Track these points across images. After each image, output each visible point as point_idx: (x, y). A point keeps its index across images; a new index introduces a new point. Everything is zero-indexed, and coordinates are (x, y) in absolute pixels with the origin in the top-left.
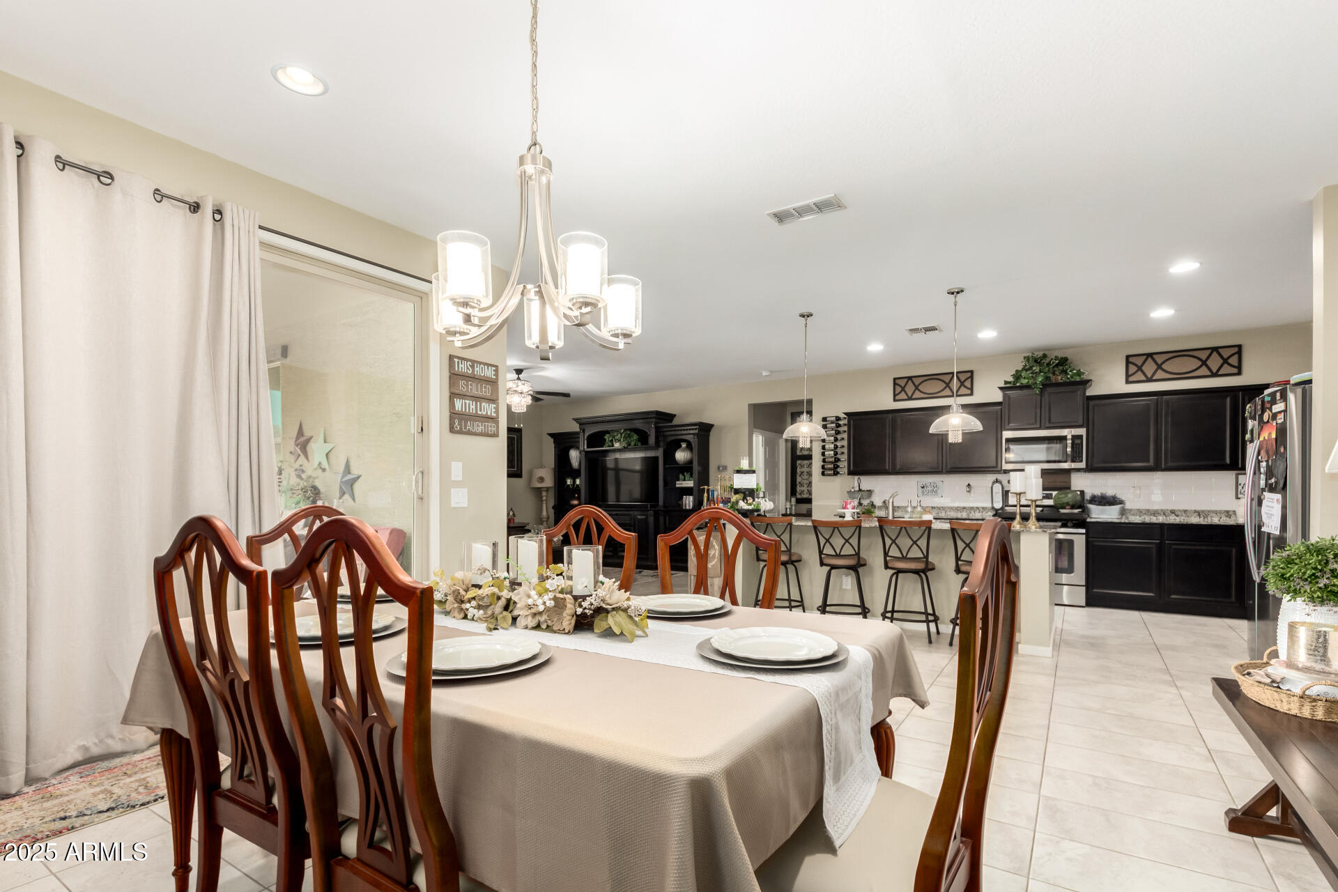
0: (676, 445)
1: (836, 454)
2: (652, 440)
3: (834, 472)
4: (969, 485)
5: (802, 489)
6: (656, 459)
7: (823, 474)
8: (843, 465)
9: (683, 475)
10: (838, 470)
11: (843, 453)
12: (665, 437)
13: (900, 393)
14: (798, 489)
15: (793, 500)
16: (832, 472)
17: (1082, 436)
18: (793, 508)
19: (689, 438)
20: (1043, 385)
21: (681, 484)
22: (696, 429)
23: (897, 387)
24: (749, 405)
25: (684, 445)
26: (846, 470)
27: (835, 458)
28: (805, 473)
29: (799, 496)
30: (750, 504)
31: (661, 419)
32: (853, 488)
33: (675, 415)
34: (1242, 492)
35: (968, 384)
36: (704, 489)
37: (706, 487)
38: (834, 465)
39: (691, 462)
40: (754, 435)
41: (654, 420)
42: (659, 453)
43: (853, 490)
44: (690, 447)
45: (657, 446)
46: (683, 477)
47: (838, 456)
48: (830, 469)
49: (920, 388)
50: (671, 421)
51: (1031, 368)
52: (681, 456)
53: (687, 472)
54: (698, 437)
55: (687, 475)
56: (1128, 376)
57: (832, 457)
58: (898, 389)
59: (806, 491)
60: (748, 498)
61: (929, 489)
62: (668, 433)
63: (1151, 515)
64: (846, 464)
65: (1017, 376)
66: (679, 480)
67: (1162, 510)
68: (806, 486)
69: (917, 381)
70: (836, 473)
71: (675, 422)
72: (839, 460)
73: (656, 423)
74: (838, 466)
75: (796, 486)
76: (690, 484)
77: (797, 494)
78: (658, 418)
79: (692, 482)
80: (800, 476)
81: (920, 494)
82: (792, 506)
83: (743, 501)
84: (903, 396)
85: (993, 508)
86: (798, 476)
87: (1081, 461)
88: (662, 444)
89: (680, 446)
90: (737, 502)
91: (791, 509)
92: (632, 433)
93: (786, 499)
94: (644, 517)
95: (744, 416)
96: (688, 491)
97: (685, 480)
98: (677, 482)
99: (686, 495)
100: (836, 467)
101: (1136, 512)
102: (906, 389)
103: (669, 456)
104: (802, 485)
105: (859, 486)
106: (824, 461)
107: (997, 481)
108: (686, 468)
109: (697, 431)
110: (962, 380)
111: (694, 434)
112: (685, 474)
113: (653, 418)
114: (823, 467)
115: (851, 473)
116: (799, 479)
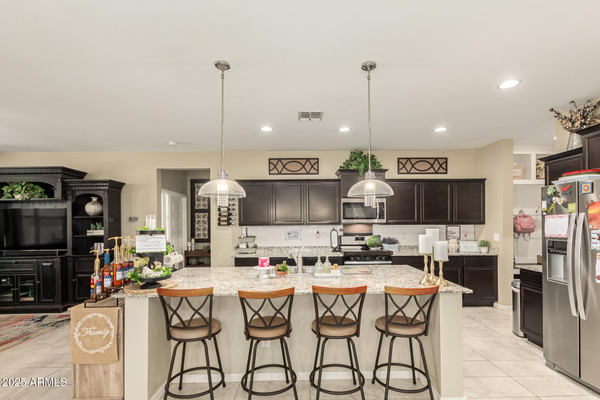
0: (87, 198)
1: (229, 209)
2: (58, 194)
3: (228, 222)
4: (318, 232)
5: (199, 232)
6: (66, 209)
7: (219, 224)
8: (235, 218)
9: (95, 224)
10: (231, 221)
11: (234, 209)
12: (73, 191)
13: (273, 169)
14: (197, 232)
15: (193, 240)
16: (226, 223)
17: (384, 203)
18: (193, 246)
19: (100, 193)
20: (364, 170)
21: (92, 233)
22: (106, 186)
23: (271, 165)
24: (158, 170)
25: (94, 199)
26: (237, 222)
27: (228, 213)
28: (201, 222)
29: (197, 238)
30: (159, 270)
31: (68, 175)
32: (242, 235)
33: (86, 173)
34: (449, 235)
35: (315, 166)
36: (114, 240)
37: (116, 238)
38: (228, 218)
39: (101, 214)
40: (162, 194)
41: (60, 175)
42: (68, 206)
43: (242, 237)
44: (100, 200)
45: (65, 198)
46: (94, 226)
47: (230, 211)
48: (225, 221)
49: (286, 166)
50: (82, 178)
51: (356, 159)
52: (91, 208)
53: (99, 222)
54: (108, 192)
55: (99, 225)
56: (399, 170)
57: (226, 212)
58: (272, 167)
59: (202, 234)
60: (156, 263)
61: (293, 235)
62: (76, 188)
63: (411, 248)
64: (237, 217)
65: (348, 163)
66: (90, 229)
67: (415, 246)
68: (202, 230)
69: (284, 162)
70: (229, 224)
71: (86, 178)
72: (231, 214)
73: (62, 179)
74: (230, 219)
75: (195, 230)
76: (101, 233)
77: (196, 236)
78: (64, 174)
79: (103, 231)
80: (197, 223)
81: (287, 238)
82: (192, 244)
83: (149, 267)
84: (275, 171)
85: (332, 247)
86: (196, 223)
87: (384, 218)
88: (70, 197)
89: (91, 200)
90: (141, 268)
91: (191, 247)
92: (37, 187)
93: (188, 240)
94: (50, 264)
95: (153, 179)
96: (99, 239)
97: (96, 229)
98: (88, 231)
99: (97, 242)
100: (229, 219)
101: (404, 247)
102: (277, 167)
103: (78, 209)
104: (199, 230)
105: (247, 234)
106: (220, 215)
107: (334, 230)
108: (97, 219)
109: (107, 188)
110: (312, 164)
111: (104, 190)
112: (97, 224)
113: (59, 173)
114: (219, 219)
115: (241, 224)
116: (197, 226)
